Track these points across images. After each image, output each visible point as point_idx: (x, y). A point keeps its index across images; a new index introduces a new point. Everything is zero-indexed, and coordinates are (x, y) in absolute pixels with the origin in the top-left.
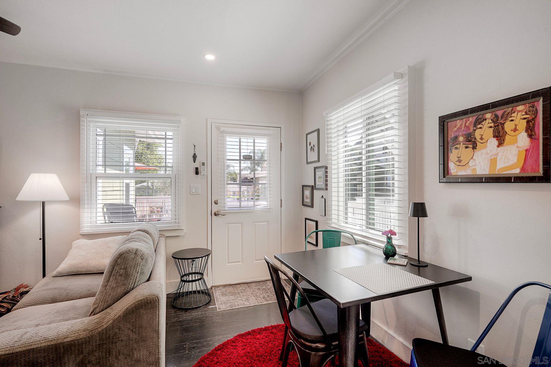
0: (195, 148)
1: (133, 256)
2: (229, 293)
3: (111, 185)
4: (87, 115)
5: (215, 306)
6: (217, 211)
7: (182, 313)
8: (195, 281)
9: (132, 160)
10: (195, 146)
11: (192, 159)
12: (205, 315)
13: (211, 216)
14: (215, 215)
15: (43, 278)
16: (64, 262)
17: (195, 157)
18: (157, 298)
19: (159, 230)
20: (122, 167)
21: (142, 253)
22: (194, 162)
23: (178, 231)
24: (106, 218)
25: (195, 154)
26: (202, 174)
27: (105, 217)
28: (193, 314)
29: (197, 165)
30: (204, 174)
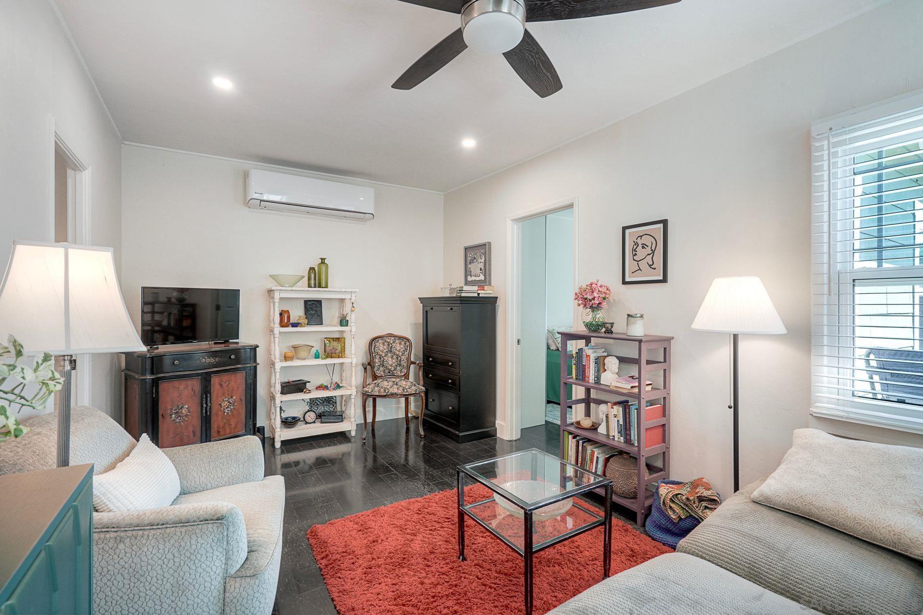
4: (831, 129)
15: (735, 492)
16: (774, 474)
24: (877, 386)
27: (872, 384)
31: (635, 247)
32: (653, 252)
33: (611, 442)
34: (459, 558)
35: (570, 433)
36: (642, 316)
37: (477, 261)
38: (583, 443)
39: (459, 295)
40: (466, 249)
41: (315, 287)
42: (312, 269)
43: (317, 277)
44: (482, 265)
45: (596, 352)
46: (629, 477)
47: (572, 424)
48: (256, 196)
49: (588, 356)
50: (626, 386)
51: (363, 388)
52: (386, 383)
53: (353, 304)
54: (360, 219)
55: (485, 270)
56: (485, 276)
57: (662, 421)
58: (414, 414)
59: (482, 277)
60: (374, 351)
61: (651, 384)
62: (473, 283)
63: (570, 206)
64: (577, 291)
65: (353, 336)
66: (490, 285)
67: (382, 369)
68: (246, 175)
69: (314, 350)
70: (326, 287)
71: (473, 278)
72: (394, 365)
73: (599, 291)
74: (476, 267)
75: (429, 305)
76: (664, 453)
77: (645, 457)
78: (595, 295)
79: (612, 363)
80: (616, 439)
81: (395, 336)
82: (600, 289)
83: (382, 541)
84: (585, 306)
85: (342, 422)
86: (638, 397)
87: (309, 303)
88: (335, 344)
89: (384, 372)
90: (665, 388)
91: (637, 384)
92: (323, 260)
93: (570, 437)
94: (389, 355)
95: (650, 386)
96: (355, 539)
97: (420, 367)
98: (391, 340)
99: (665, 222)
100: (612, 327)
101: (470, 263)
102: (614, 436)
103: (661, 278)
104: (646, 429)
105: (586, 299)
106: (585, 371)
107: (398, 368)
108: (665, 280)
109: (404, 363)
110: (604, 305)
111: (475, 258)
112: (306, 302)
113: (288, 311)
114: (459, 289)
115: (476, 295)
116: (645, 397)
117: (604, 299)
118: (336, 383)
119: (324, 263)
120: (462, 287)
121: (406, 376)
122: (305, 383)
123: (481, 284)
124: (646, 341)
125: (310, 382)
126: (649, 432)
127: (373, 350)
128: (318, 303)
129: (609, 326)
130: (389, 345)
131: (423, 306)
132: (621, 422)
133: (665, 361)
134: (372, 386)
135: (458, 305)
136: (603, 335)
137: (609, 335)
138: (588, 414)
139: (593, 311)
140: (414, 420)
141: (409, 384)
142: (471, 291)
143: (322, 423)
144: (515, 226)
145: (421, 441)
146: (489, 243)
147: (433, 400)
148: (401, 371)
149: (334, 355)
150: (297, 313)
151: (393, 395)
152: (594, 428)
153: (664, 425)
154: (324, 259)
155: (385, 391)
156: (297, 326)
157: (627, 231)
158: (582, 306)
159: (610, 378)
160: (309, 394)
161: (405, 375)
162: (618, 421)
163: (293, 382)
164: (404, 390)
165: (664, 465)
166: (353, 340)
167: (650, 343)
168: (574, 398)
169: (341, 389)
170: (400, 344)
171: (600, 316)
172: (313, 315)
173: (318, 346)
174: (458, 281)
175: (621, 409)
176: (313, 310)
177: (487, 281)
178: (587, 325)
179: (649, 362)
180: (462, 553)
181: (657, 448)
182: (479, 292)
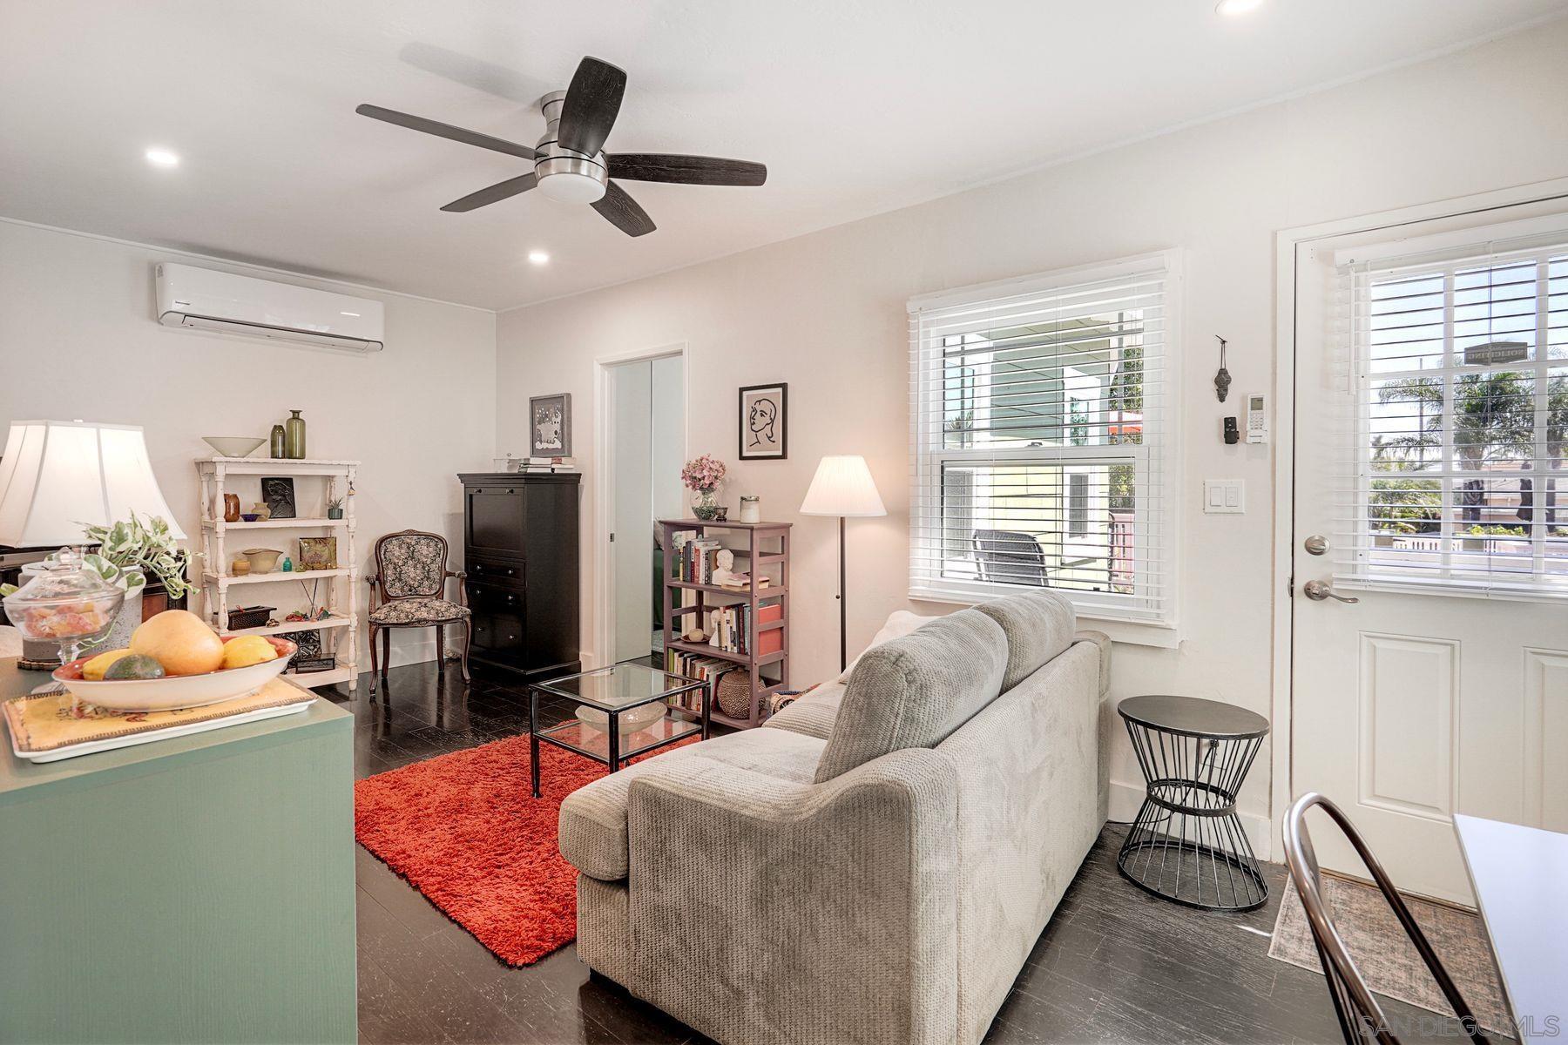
0: (1223, 350)
1: (887, 668)
2: (1358, 917)
3: (1021, 480)
4: (920, 309)
5: (1267, 935)
6: (1320, 583)
7: (1135, 899)
8: (1194, 812)
9: (1095, 406)
10: (1224, 342)
11: (1214, 387)
12: (1210, 944)
13: (1292, 596)
14: (1308, 592)
17: (1222, 382)
18: (906, 795)
19: (1077, 617)
20: (1059, 430)
21: (912, 667)
22: (1222, 399)
23: (1153, 630)
24: (982, 566)
25: (1223, 372)
26: (1249, 440)
27: (978, 564)
28: (1171, 919)
29: (1231, 408)
30: (1258, 440)
31: (753, 413)
32: (773, 421)
33: (724, 654)
34: (533, 796)
35: (676, 650)
36: (757, 500)
37: (550, 420)
38: (691, 660)
39: (523, 470)
40: (533, 401)
41: (283, 457)
42: (278, 428)
43: (286, 441)
44: (557, 427)
45: (707, 545)
46: (743, 692)
47: (679, 639)
48: (176, 307)
49: (697, 550)
50: (738, 583)
51: (370, 613)
52: (407, 606)
53: (351, 484)
54: (358, 349)
55: (563, 434)
56: (562, 442)
57: (780, 623)
58: (451, 655)
59: (558, 445)
60: (385, 558)
61: (768, 581)
62: (545, 453)
63: (680, 353)
64: (685, 467)
65: (351, 534)
66: (570, 456)
67: (398, 584)
68: (156, 272)
69: (282, 559)
70: (302, 457)
71: (545, 445)
72: (418, 578)
73: (711, 468)
74: (549, 429)
75: (475, 486)
76: (782, 661)
77: (758, 665)
78: (705, 473)
79: (726, 558)
80: (729, 650)
81: (419, 534)
82: (712, 466)
83: (428, 793)
84: (694, 487)
85: (334, 668)
86: (750, 595)
87: (271, 482)
88: (319, 547)
89: (402, 590)
90: (783, 584)
91: (749, 581)
92: (296, 414)
93: (676, 654)
94: (410, 562)
95: (767, 584)
96: (389, 797)
97: (462, 579)
98: (412, 540)
99: (784, 386)
100: (725, 513)
101: (539, 423)
102: (726, 647)
103: (780, 453)
104: (760, 633)
105: (695, 478)
106: (693, 570)
107: (426, 583)
108: (784, 456)
109: (435, 575)
110: (717, 484)
111: (546, 416)
112: (265, 481)
113: (235, 496)
114: (523, 462)
115: (549, 471)
116: (757, 595)
117: (716, 478)
118: (322, 609)
119: (298, 418)
120: (529, 459)
121: (439, 595)
122: (268, 611)
123: (557, 455)
124: (760, 529)
125: (276, 609)
126: (763, 637)
127: (383, 557)
128: (288, 481)
129: (722, 512)
130: (409, 548)
131: (465, 488)
132: (734, 629)
133: (783, 553)
134: (385, 610)
135: (522, 486)
136: (715, 523)
137: (723, 523)
138: (700, 625)
139: (704, 494)
140: (450, 665)
141: (445, 605)
142: (541, 465)
143: (297, 672)
144: (606, 373)
145: (466, 689)
146: (569, 395)
147: (483, 629)
148: (430, 588)
149: (316, 565)
150: (251, 498)
151: (421, 622)
152: (705, 641)
153: (781, 628)
154: (298, 412)
155: (407, 616)
156: (253, 520)
157: (745, 393)
158: (691, 487)
159: (722, 577)
160: (276, 627)
161: (436, 593)
162: (731, 628)
163: (246, 610)
164: (437, 613)
165: (782, 676)
166: (352, 541)
167: (765, 531)
168: (683, 606)
169: (331, 618)
170: (428, 546)
171: (713, 499)
172: (278, 502)
173: (287, 552)
174: (522, 451)
175: (734, 612)
176: (279, 494)
177: (566, 450)
178: (697, 511)
179: (762, 554)
180: (536, 790)
181: (774, 656)
182: (553, 466)
